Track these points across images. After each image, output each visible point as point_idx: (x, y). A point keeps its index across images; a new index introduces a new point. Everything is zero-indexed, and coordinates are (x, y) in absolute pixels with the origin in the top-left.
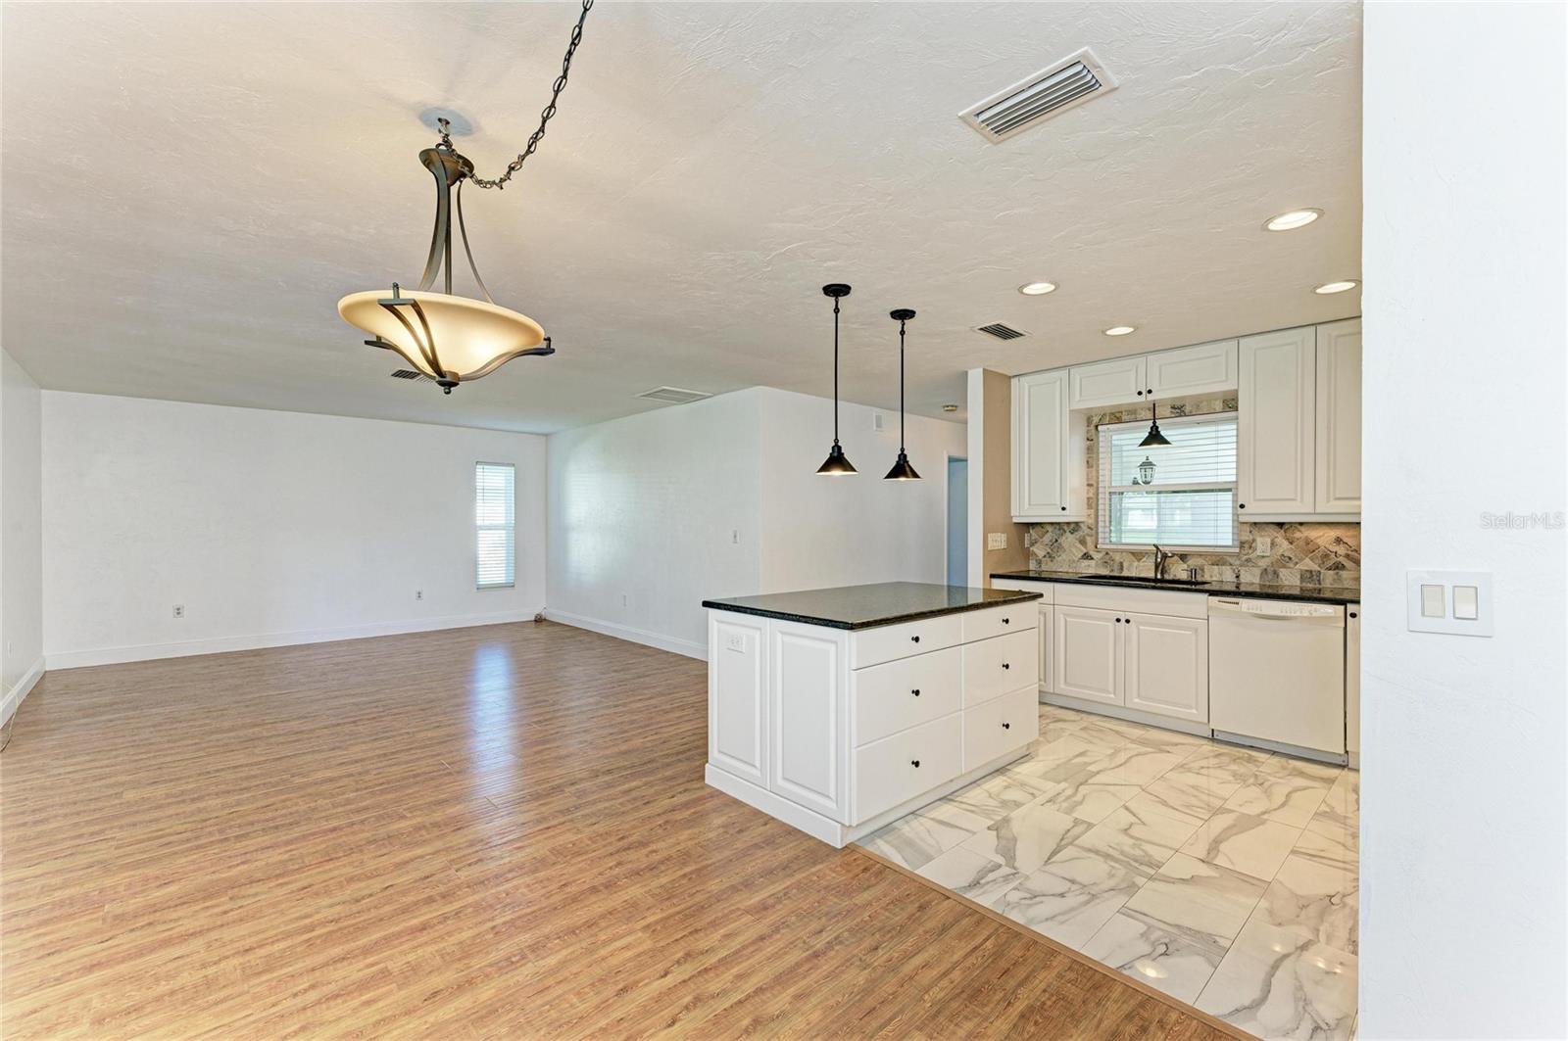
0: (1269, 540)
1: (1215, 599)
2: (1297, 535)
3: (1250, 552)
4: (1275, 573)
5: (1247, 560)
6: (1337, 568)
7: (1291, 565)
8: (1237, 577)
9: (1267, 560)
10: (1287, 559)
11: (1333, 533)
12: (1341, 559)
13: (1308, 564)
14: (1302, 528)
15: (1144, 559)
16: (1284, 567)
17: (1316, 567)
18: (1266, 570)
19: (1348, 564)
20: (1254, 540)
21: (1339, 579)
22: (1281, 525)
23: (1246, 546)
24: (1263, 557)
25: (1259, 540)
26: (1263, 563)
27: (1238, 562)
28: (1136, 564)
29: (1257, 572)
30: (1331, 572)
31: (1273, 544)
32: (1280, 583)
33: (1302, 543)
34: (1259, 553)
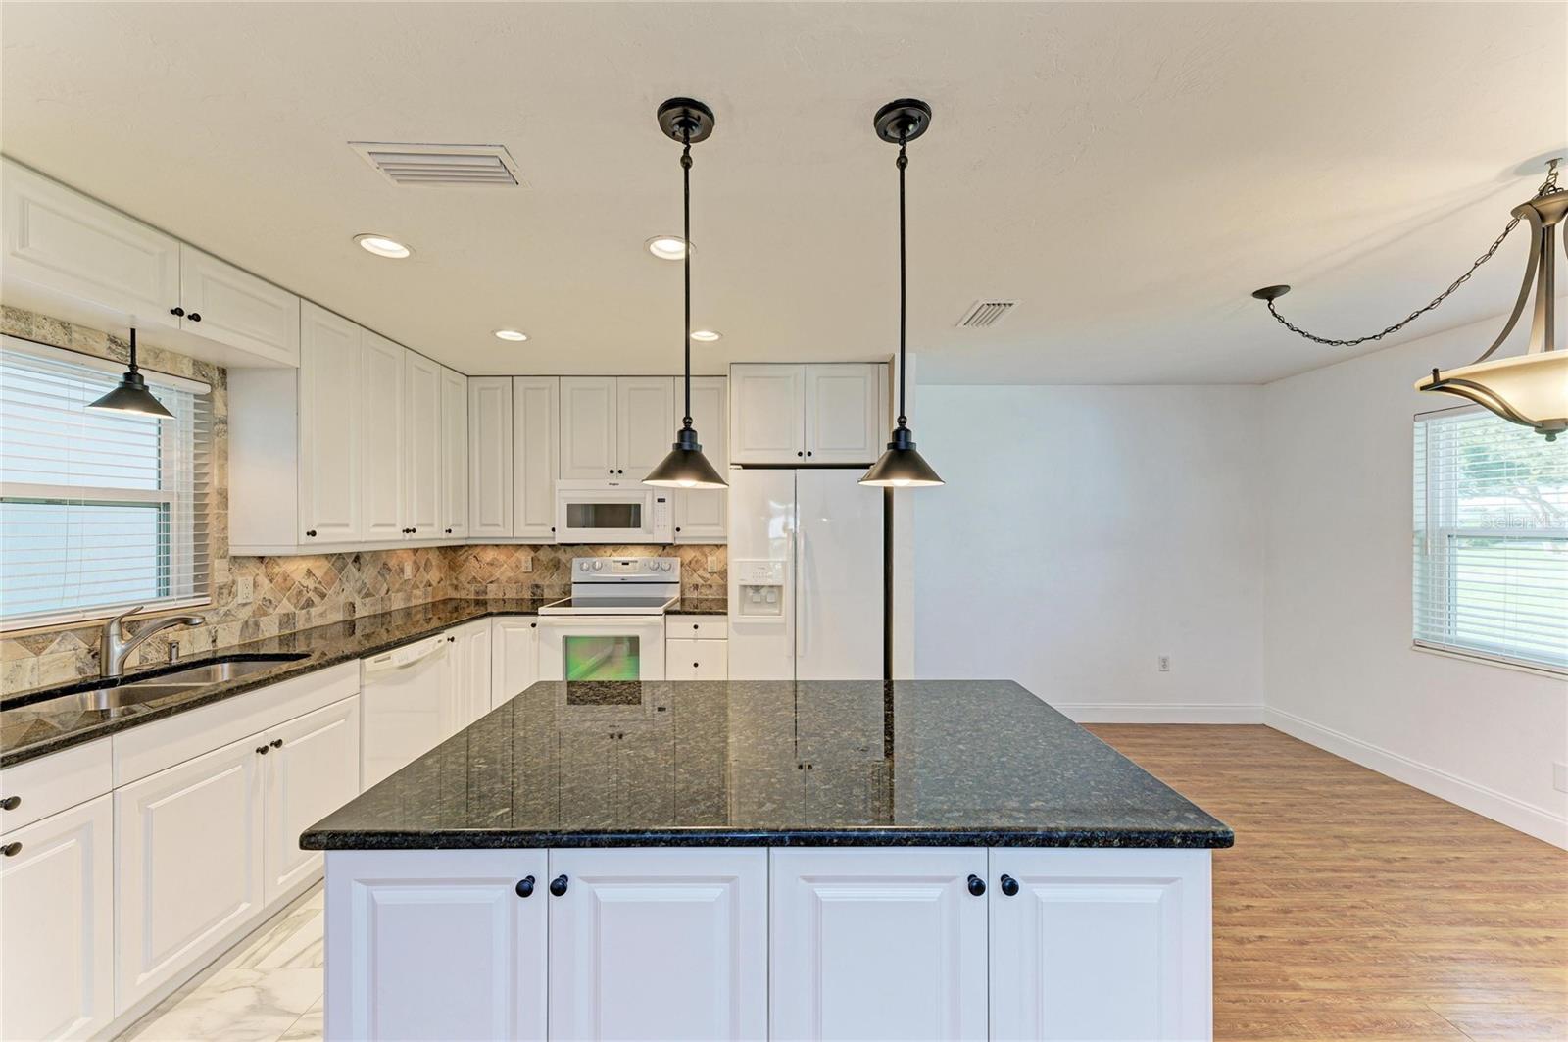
0: (251, 579)
1: (369, 661)
2: (277, 570)
3: (231, 599)
4: (257, 624)
5: (226, 614)
6: (308, 605)
7: (271, 610)
8: (214, 641)
9: (248, 607)
10: (268, 603)
11: (305, 565)
12: (311, 594)
13: (286, 606)
14: (280, 561)
15: (53, 646)
16: (265, 614)
17: (293, 609)
18: (247, 622)
19: (316, 599)
20: (234, 582)
21: (308, 619)
22: (261, 558)
23: (226, 591)
24: (245, 605)
25: (240, 580)
26: (245, 614)
27: (216, 619)
28: (32, 660)
29: (237, 626)
30: (304, 611)
31: (255, 585)
32: (261, 637)
33: (280, 579)
34: (240, 600)
